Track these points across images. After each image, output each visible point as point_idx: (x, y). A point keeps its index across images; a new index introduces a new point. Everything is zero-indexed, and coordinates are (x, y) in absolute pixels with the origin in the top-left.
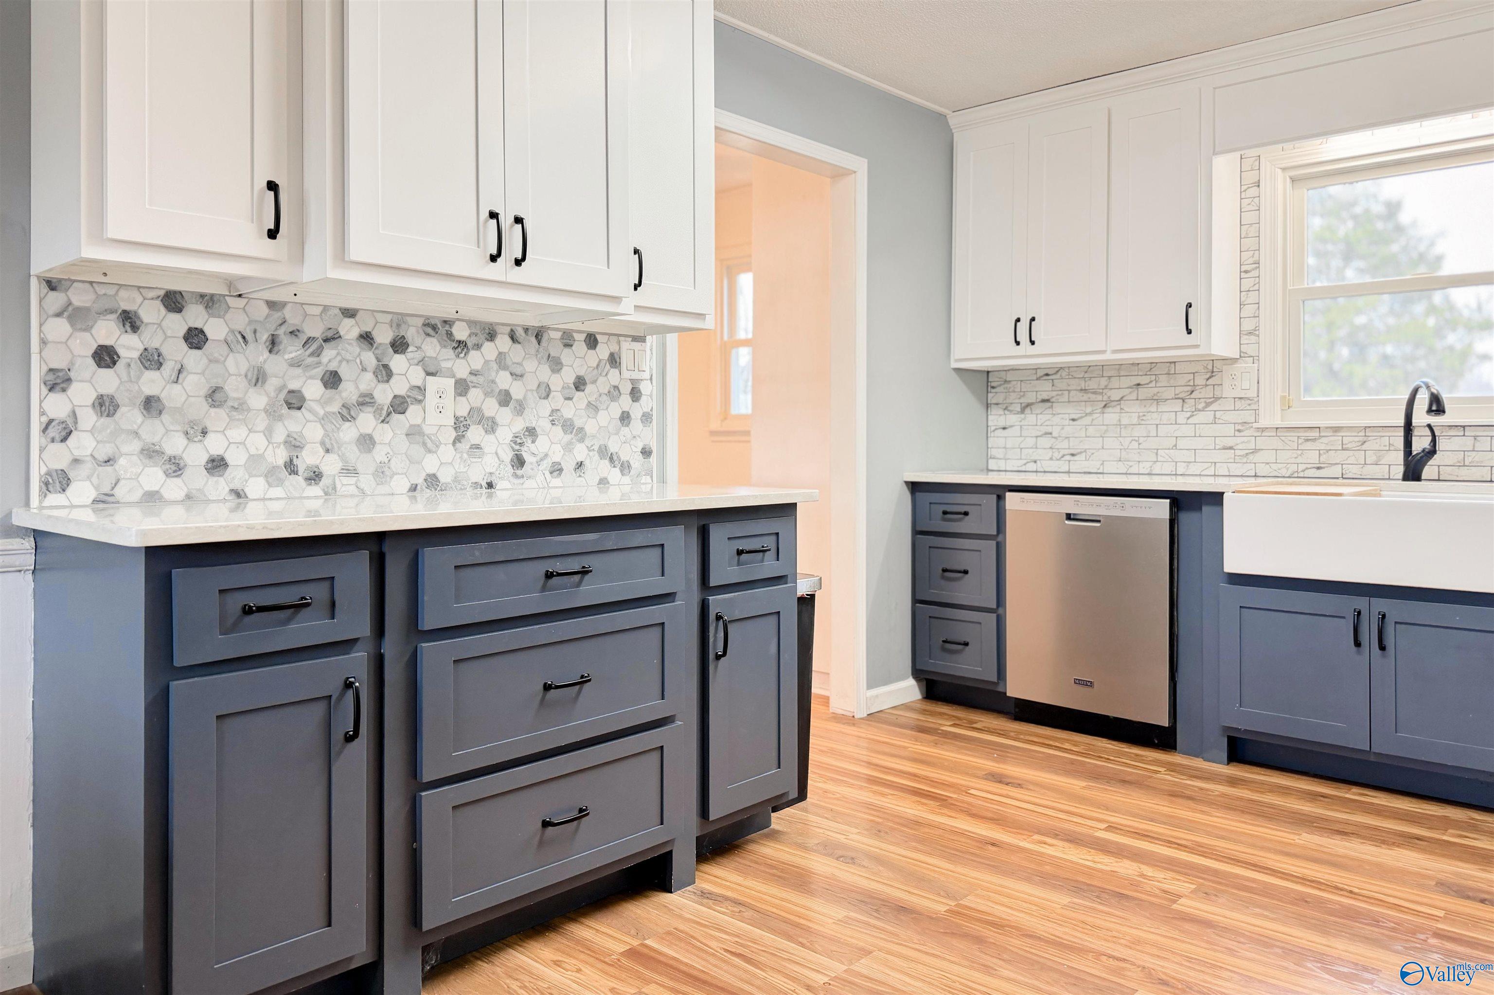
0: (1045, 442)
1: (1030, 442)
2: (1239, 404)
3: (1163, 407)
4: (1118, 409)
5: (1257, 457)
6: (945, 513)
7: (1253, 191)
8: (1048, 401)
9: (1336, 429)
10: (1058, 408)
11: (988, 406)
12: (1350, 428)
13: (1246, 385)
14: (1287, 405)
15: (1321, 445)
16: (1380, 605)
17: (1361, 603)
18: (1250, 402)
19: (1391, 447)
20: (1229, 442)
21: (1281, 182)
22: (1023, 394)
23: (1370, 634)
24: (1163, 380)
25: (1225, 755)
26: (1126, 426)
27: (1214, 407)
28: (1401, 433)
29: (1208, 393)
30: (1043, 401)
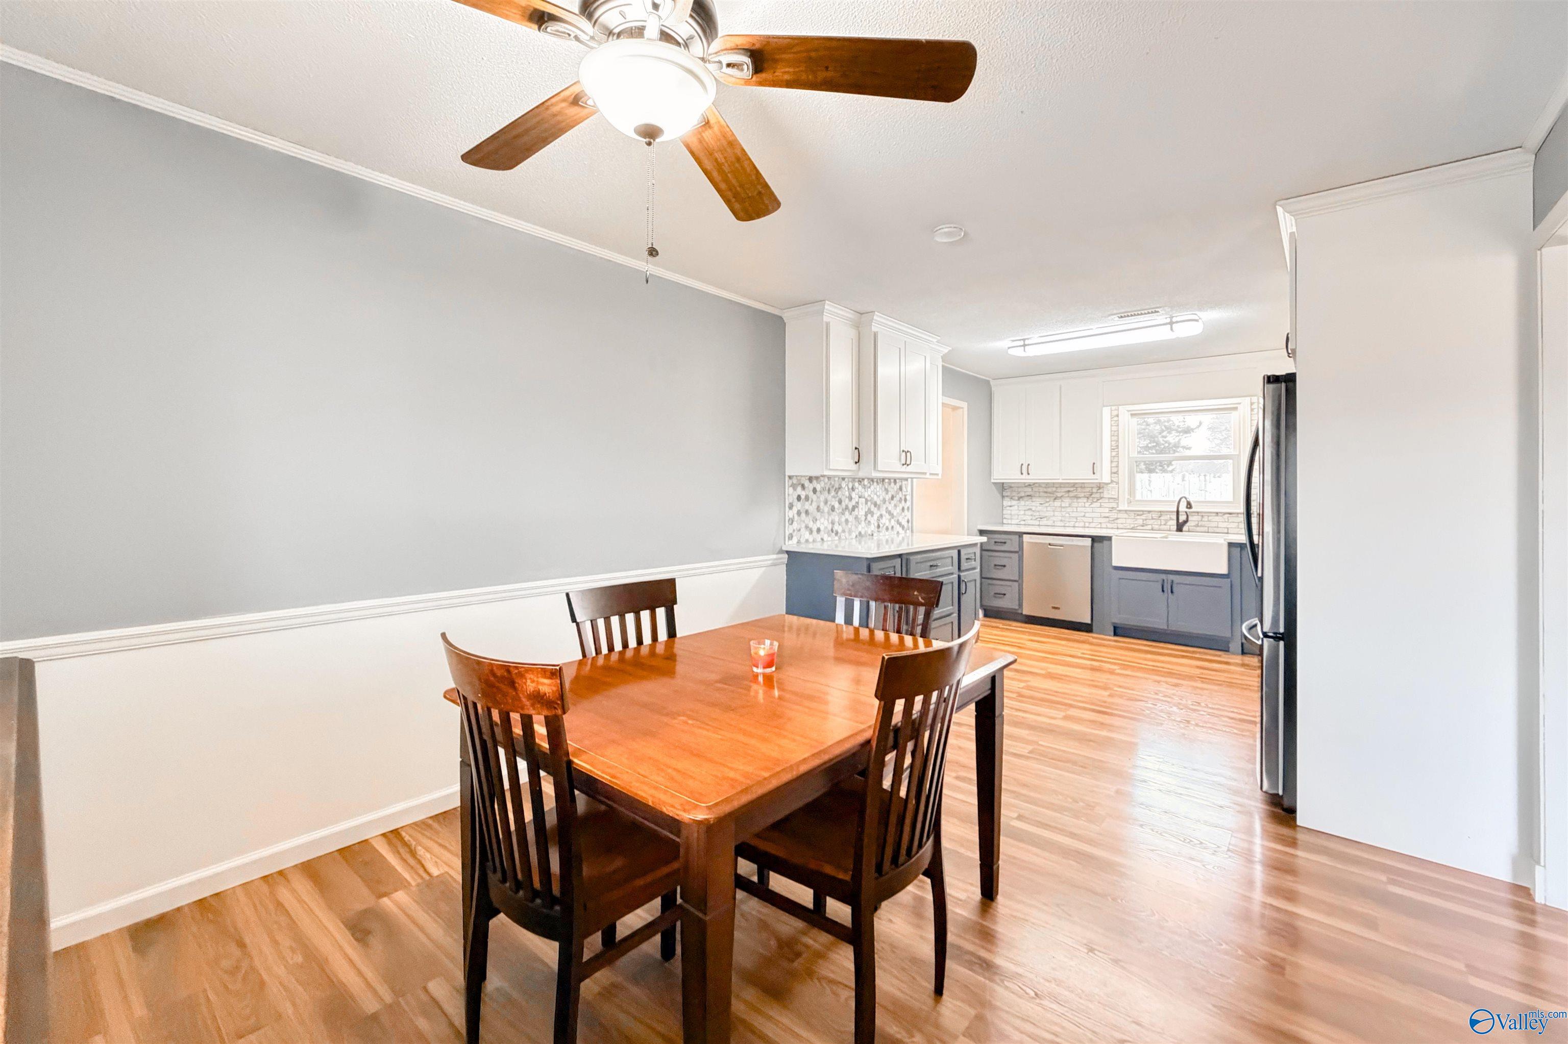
0: (1030, 513)
1: (1022, 512)
2: (1111, 501)
3: (1079, 500)
4: (1060, 500)
5: (1119, 521)
6: (995, 542)
7: (1116, 419)
8: (1030, 496)
9: (1149, 512)
10: (1034, 499)
11: (1003, 497)
12: (1155, 511)
13: (1113, 493)
14: (1130, 502)
15: (1143, 517)
16: (1171, 577)
17: (1164, 576)
18: (1116, 500)
19: (1171, 519)
20: (1107, 515)
21: (1128, 415)
22: (1019, 493)
23: (1167, 587)
24: (1079, 489)
25: (1113, 633)
26: (1064, 507)
27: (1100, 501)
28: (1175, 514)
29: (1098, 495)
30: (1028, 496)
